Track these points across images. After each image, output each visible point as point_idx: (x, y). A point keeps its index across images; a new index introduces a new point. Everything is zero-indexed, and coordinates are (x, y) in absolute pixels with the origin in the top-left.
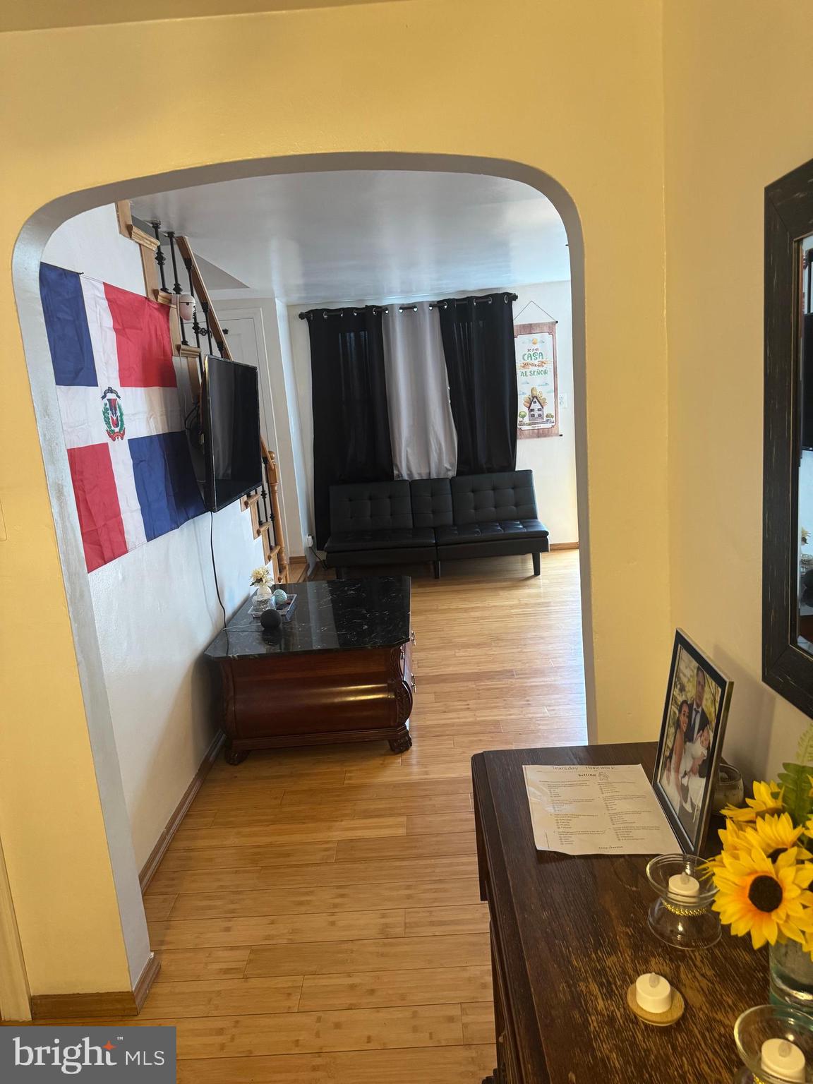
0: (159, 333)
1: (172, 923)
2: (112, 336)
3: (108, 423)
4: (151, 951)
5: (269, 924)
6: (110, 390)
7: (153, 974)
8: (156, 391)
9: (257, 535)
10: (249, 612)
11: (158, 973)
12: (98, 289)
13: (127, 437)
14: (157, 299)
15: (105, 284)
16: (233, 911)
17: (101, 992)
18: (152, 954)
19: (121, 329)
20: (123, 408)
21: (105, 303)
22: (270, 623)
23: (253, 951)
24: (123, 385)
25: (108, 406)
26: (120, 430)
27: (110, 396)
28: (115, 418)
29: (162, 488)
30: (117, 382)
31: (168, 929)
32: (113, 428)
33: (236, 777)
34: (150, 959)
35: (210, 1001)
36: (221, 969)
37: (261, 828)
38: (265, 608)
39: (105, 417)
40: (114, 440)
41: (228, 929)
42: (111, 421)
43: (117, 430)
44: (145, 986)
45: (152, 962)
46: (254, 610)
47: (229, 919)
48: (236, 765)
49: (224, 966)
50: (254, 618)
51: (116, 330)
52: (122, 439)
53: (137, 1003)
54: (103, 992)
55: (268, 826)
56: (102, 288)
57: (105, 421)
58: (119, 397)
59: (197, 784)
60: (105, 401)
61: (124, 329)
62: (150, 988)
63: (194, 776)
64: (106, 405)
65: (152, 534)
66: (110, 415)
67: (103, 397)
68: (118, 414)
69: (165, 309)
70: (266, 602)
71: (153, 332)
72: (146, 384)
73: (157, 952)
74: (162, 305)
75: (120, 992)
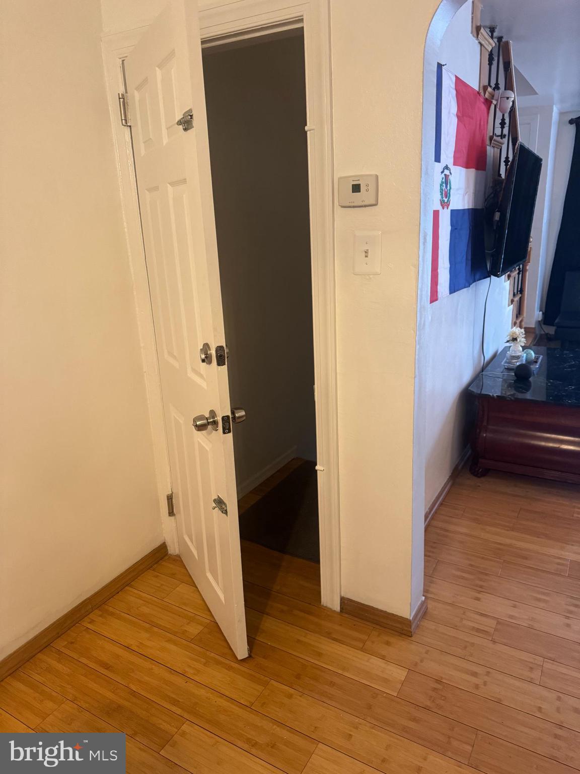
0: (482, 123)
1: (434, 579)
2: (455, 120)
3: (442, 194)
4: (423, 596)
5: (512, 607)
6: (447, 167)
7: (423, 612)
8: (472, 171)
9: (510, 303)
10: (503, 363)
11: (425, 613)
12: (452, 80)
13: (451, 207)
14: (485, 95)
15: (456, 77)
16: (481, 587)
17: (388, 611)
18: (424, 598)
19: (462, 116)
20: (452, 184)
21: (454, 92)
22: (522, 375)
23: (498, 623)
24: (455, 164)
25: (444, 180)
26: (448, 201)
27: (447, 172)
28: (446, 190)
29: (464, 253)
30: (452, 161)
31: (431, 583)
32: (444, 199)
33: (479, 486)
34: (422, 601)
35: (466, 647)
36: (474, 627)
37: (503, 531)
38: (516, 362)
39: (441, 189)
40: (443, 208)
41: (478, 599)
42: (444, 192)
43: (446, 200)
44: (418, 619)
45: (423, 603)
46: (506, 362)
47: (480, 592)
48: (479, 477)
49: (476, 626)
50: (506, 368)
51: (458, 117)
52: (447, 209)
53: (412, 628)
54: (390, 612)
55: (508, 530)
56: (454, 79)
57: (440, 191)
58: (451, 174)
59: (450, 484)
60: (443, 175)
61: (463, 116)
62: (420, 621)
63: (448, 477)
64: (443, 179)
65: (453, 289)
66: (444, 188)
67: (442, 172)
68: (448, 188)
69: (488, 103)
70: (518, 357)
71: (478, 123)
72: (467, 166)
73: (426, 598)
74: (486, 100)
75: (401, 617)
